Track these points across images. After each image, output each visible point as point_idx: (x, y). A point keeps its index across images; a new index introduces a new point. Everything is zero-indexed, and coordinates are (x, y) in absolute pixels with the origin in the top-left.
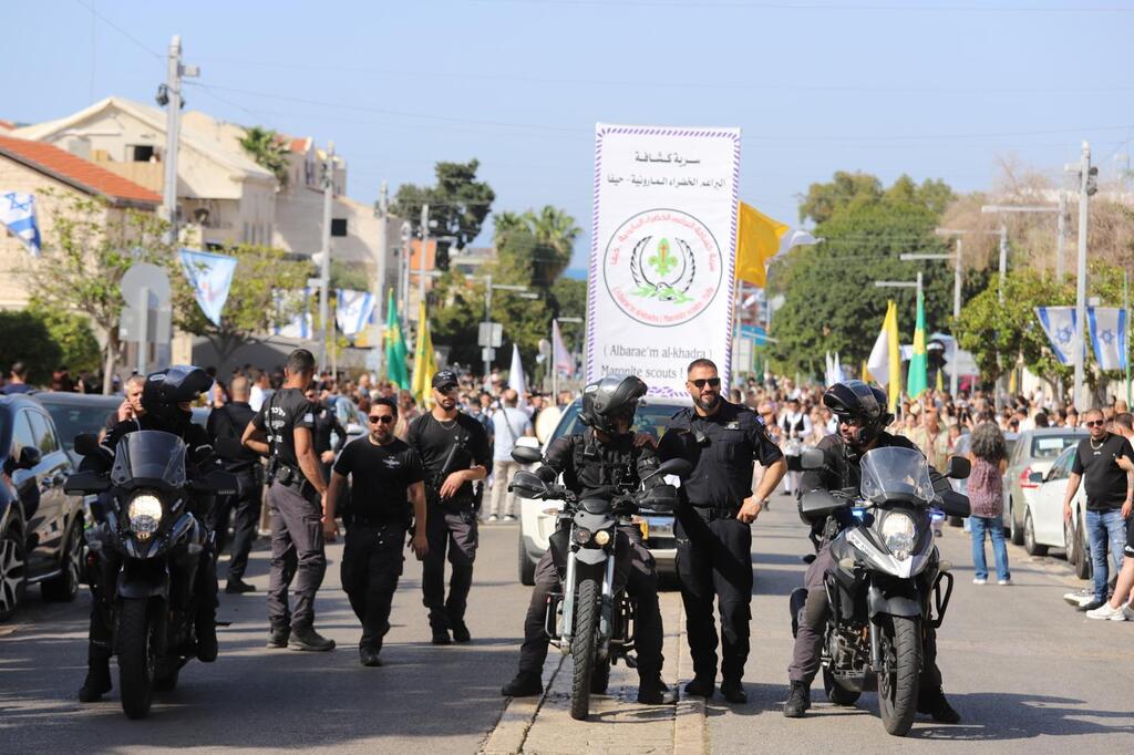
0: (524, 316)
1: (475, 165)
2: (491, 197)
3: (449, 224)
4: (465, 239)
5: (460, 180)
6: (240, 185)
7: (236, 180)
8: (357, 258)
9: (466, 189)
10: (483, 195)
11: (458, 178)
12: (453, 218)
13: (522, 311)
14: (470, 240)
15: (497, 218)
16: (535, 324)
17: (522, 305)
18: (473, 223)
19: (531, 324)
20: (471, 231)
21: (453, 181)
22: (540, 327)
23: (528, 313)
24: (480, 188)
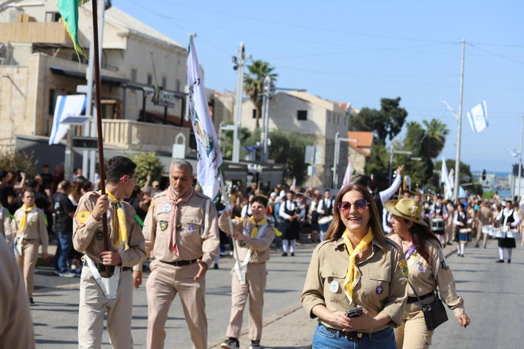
0: (412, 168)
1: (399, 99)
2: (405, 114)
3: (385, 128)
4: (393, 134)
5: (391, 106)
6: (125, 39)
7: (122, 36)
8: (312, 132)
9: (393, 110)
10: (402, 113)
11: (391, 105)
12: (388, 124)
13: (411, 166)
14: (395, 135)
15: (408, 124)
16: (418, 172)
17: (411, 163)
18: (397, 127)
19: (416, 173)
20: (396, 131)
21: (388, 106)
22: (420, 175)
23: (415, 167)
24: (400, 110)
